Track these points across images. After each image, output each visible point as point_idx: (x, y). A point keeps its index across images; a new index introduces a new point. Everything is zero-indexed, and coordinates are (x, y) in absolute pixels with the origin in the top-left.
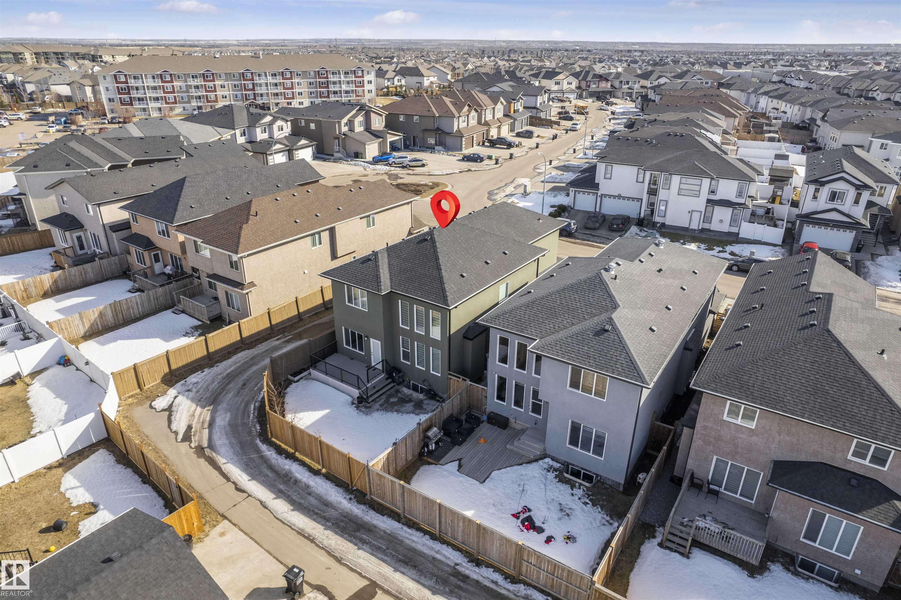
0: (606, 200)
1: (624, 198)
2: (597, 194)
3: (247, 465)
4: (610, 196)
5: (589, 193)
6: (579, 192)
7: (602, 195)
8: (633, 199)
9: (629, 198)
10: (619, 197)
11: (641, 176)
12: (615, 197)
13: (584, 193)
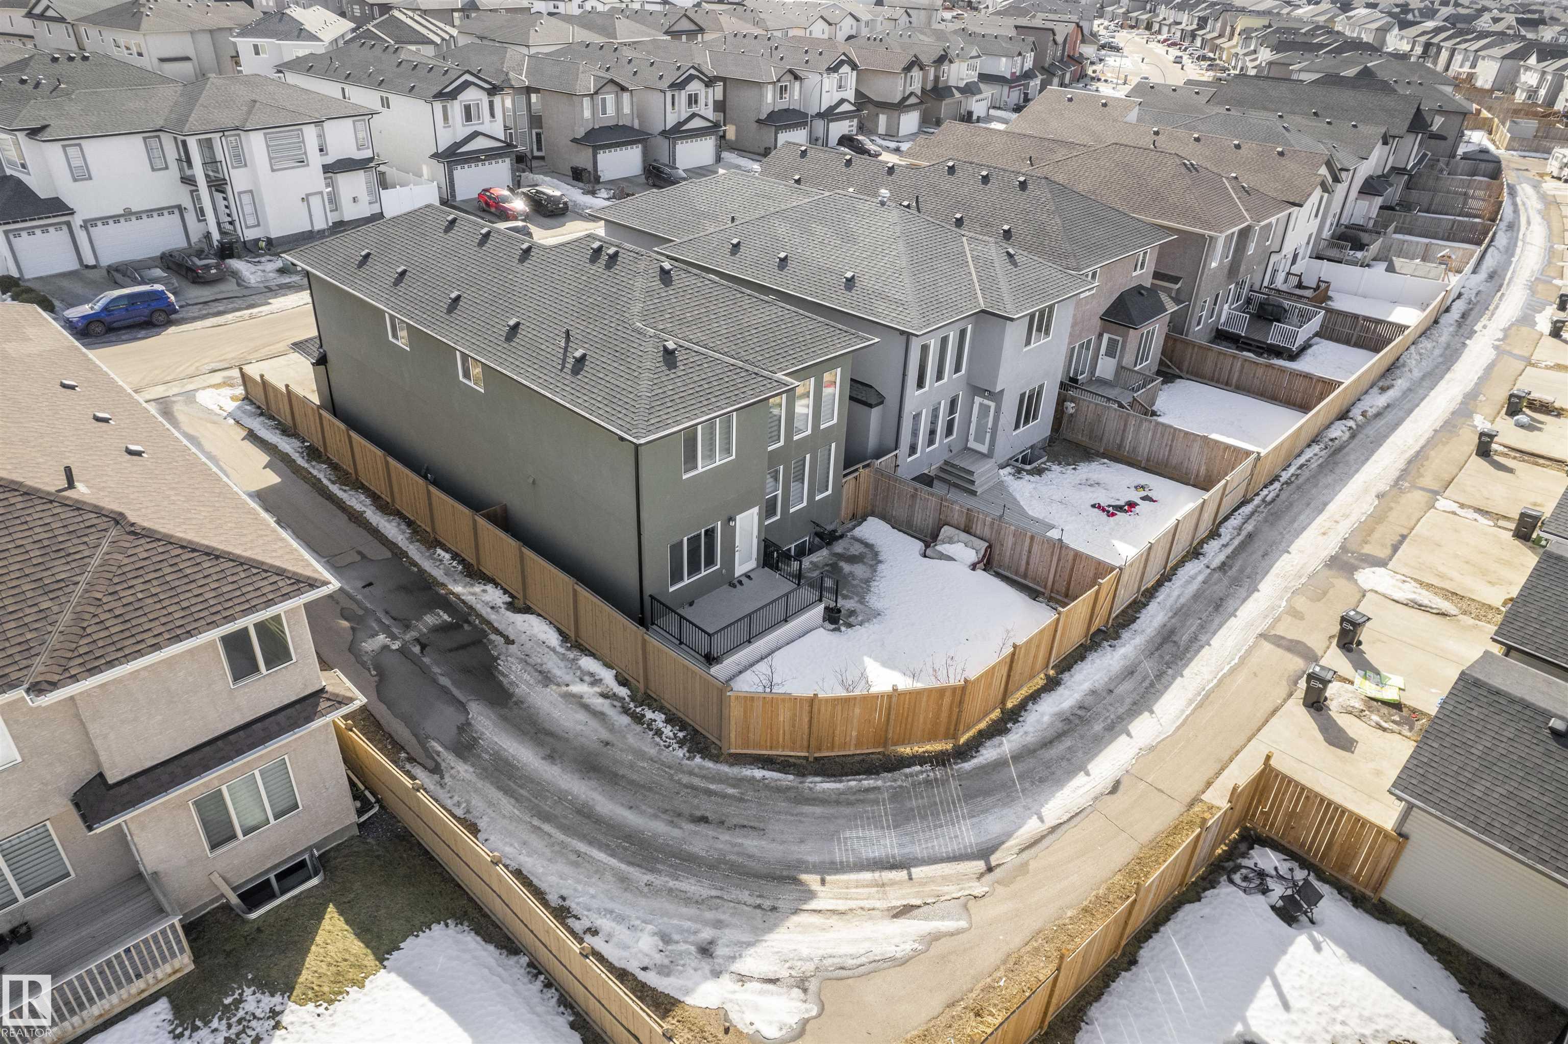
0: (98, 231)
1: (138, 215)
2: (68, 224)
3: (1042, 780)
4: (105, 220)
5: (45, 229)
6: (17, 233)
7: (85, 221)
8: (160, 211)
9: (150, 213)
10: (128, 214)
11: (157, 153)
12: (116, 219)
13: (31, 231)
